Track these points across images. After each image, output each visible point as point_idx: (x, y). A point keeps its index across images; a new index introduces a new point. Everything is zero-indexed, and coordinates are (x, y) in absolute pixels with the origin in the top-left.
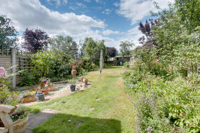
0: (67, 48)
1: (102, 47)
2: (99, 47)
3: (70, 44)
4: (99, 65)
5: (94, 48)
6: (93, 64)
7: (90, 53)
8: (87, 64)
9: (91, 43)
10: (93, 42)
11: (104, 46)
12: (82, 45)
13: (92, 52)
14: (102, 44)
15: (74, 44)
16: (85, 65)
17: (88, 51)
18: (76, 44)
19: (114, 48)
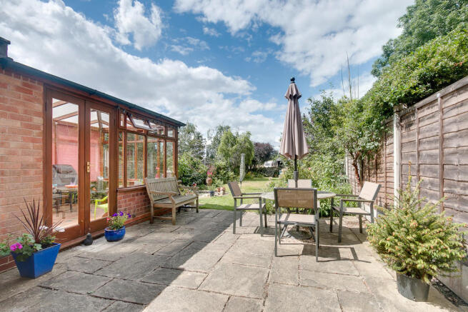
0: (187, 143)
1: (247, 144)
2: (240, 144)
3: (190, 137)
4: (238, 174)
5: (233, 145)
6: (231, 174)
7: (227, 155)
8: (222, 172)
9: (227, 138)
10: (231, 135)
11: (250, 143)
12: (212, 140)
13: (230, 153)
14: (247, 140)
15: (199, 137)
16: (218, 173)
17: (223, 150)
18: (201, 137)
19: (268, 145)
